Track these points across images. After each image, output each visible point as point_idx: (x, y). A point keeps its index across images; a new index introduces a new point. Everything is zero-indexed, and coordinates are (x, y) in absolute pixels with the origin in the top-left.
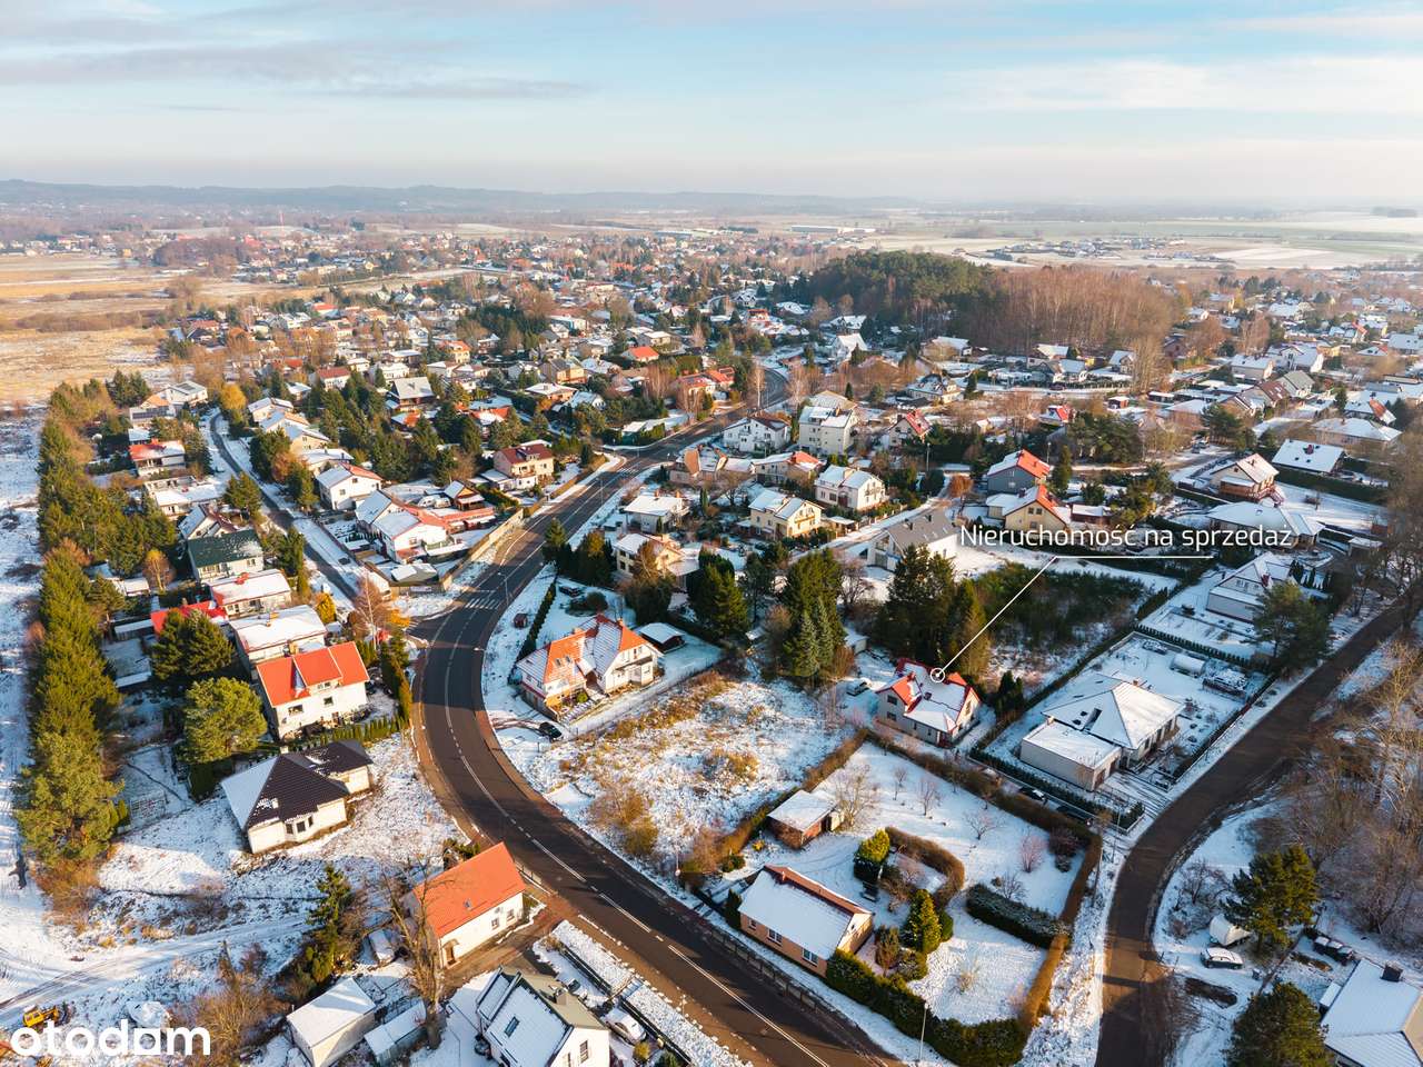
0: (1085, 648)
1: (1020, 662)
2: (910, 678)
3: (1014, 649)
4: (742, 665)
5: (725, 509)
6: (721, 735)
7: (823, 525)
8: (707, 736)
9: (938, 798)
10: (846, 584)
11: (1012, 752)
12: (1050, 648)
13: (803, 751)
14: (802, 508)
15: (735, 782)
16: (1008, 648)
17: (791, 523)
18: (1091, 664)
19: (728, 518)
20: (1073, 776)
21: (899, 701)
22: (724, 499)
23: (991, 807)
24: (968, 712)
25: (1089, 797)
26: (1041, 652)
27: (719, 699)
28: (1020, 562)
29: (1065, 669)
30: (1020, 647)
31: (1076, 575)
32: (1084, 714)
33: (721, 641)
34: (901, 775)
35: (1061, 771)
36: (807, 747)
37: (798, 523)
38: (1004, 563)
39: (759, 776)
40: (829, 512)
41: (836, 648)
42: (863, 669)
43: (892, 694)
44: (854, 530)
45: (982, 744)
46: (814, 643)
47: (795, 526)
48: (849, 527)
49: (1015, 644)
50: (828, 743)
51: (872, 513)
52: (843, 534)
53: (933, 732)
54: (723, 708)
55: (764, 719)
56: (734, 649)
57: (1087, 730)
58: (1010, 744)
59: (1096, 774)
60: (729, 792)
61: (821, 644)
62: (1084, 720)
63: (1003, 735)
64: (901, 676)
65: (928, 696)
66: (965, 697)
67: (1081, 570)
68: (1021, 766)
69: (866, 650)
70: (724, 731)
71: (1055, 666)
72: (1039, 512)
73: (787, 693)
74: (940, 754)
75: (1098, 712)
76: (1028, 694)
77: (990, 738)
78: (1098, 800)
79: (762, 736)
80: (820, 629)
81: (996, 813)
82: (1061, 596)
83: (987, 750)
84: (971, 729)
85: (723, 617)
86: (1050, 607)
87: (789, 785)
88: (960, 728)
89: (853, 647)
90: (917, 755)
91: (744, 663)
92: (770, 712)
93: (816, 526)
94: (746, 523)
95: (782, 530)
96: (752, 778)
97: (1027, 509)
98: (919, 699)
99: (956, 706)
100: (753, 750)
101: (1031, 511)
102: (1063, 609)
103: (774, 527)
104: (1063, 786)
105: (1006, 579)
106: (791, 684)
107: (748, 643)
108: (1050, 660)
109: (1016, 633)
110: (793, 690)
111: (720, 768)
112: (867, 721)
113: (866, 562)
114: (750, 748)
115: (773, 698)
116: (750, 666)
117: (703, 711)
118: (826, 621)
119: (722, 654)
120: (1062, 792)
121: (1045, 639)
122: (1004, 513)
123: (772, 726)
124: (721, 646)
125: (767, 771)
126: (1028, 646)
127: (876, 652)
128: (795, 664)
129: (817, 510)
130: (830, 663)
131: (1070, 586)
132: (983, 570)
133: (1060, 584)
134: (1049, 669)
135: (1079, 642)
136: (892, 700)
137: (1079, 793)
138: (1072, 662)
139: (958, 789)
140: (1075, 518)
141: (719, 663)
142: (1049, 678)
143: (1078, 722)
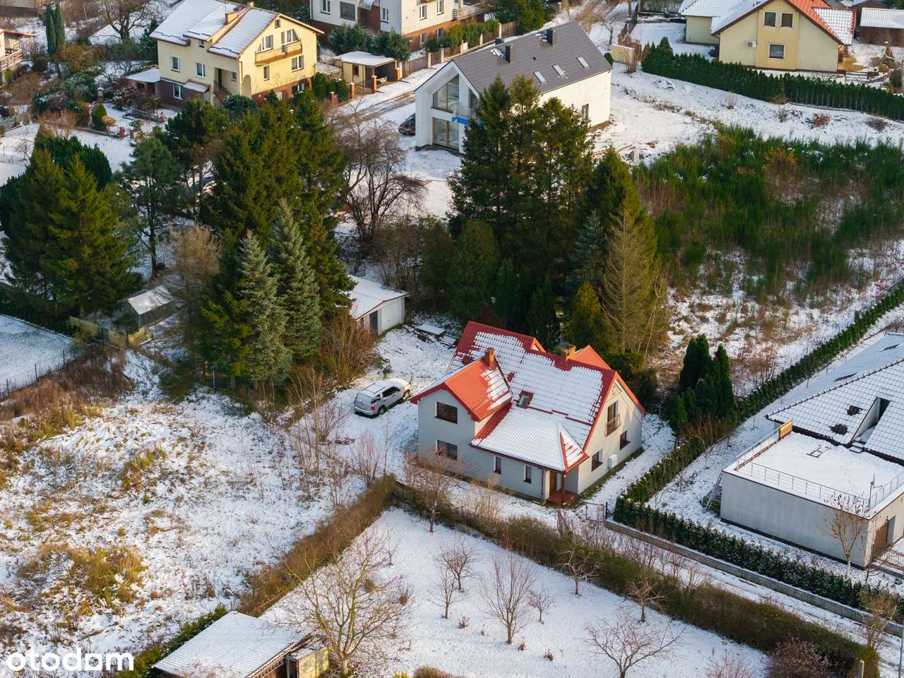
0: (872, 291)
1: (735, 325)
2: (487, 362)
3: (723, 301)
4: (118, 368)
5: (108, 53)
6: (65, 518)
7: (323, 69)
8: (31, 519)
9: (536, 605)
10: (359, 182)
11: (703, 502)
12: (800, 295)
13: (249, 537)
14: (271, 30)
15: (86, 610)
16: (712, 300)
17: (248, 66)
18: (882, 322)
19: (113, 70)
20: (826, 540)
21: (462, 414)
22: (106, 35)
23: (652, 615)
24: (611, 428)
25: (857, 577)
26: (781, 302)
27: (63, 442)
28: (745, 124)
29: (827, 333)
30: (738, 295)
31: (862, 147)
32: (853, 411)
33: (74, 321)
34: (457, 564)
35: (803, 531)
36: (258, 529)
37: (264, 65)
38: (712, 130)
39: (144, 594)
40: (333, 41)
41: (327, 317)
42: (395, 361)
43: (448, 400)
44: (393, 78)
45: (641, 490)
46: (271, 302)
47: (256, 74)
48: (382, 71)
49: (727, 292)
50: (304, 517)
51: (437, 43)
52: (370, 87)
53: (535, 474)
54: (68, 460)
55: (164, 475)
56: (102, 336)
57: (857, 445)
58: (702, 488)
59: (873, 529)
60: (72, 629)
61: (292, 305)
62: (854, 423)
63: (688, 472)
64: (467, 361)
65: (526, 399)
66: (604, 394)
67: (873, 138)
68: (719, 528)
69: (406, 323)
70: (73, 508)
71: (809, 330)
72: (787, 20)
73: (220, 420)
74: (548, 518)
75: (883, 404)
76: (744, 387)
77: (658, 478)
78: (875, 580)
79: (158, 513)
80: (288, 272)
81: (660, 625)
82: (829, 190)
83: (652, 504)
84: (621, 466)
85: (72, 264)
86: (803, 211)
87: (210, 606)
88: (596, 463)
89: (374, 317)
90: (500, 525)
91: (124, 362)
92: (177, 463)
93: (308, 72)
94: (150, 76)
95: (228, 83)
96: (126, 597)
97: (762, 15)
98: (506, 407)
99: (587, 417)
100: (134, 541)
101: (770, 20)
102: (832, 214)
103: (210, 79)
104: (807, 560)
105: (714, 159)
106: (226, 400)
107: (131, 321)
108: (799, 318)
109: (731, 267)
110: (231, 412)
111: (52, 581)
112: (395, 465)
113: (413, 142)
114: (130, 540)
115: (185, 433)
116: (135, 368)
117: (26, 470)
118: (300, 252)
119: (73, 350)
120: (802, 571)
121: (790, 276)
122: (715, 26)
123: (181, 490)
124: (70, 332)
125: (166, 580)
126: (752, 292)
127: (426, 327)
128: (233, 353)
129: (308, 38)
130: (316, 350)
131: (847, 167)
132: (665, 147)
133: (828, 164)
134: (795, 336)
135: (861, 281)
136: (447, 414)
137: (839, 571)
138: (842, 320)
139: (584, 586)
140: (864, 35)
141: (67, 367)
142: (790, 353)
143: (840, 429)
